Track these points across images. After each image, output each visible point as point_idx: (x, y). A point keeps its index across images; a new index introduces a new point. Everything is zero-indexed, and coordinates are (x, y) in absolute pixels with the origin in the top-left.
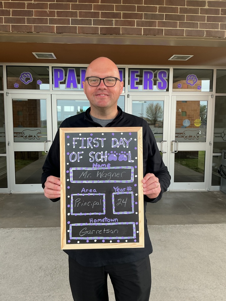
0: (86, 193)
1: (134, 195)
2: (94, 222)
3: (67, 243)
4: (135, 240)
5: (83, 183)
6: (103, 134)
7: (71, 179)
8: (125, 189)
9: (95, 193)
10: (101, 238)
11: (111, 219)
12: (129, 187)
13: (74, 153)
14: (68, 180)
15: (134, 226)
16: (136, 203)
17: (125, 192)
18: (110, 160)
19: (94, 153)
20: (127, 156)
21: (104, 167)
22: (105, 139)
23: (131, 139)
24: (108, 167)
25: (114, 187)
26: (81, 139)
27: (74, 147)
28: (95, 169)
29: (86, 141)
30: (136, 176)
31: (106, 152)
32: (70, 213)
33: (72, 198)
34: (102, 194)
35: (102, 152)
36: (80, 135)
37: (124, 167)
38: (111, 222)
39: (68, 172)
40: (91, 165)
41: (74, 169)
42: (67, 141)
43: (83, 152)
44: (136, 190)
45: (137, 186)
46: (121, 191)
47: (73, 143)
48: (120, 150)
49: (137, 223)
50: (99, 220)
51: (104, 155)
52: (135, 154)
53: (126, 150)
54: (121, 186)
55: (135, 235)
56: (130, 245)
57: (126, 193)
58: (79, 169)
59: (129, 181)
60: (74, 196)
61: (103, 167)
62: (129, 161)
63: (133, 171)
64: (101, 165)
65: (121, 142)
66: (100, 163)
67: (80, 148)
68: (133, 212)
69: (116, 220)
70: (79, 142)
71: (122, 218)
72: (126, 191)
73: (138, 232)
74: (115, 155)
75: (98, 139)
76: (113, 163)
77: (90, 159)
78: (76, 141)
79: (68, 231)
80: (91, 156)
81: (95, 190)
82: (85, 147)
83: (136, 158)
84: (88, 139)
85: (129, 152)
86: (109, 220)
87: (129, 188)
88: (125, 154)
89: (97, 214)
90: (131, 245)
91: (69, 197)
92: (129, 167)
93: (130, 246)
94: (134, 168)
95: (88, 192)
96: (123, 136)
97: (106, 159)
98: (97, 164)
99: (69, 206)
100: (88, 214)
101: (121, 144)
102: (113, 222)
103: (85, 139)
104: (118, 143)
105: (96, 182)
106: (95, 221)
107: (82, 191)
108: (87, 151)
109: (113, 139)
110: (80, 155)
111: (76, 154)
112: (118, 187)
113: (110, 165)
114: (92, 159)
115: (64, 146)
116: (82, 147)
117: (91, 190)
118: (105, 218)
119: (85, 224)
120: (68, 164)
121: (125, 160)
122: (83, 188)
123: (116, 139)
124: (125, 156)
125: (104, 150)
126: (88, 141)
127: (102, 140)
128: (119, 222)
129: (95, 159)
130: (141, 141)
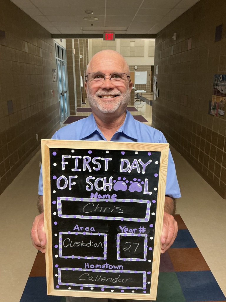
0: (80, 231)
1: (149, 238)
2: (91, 267)
3: (55, 288)
4: (145, 292)
5: (76, 218)
6: (107, 152)
7: (60, 212)
8: (136, 229)
9: (93, 232)
10: (99, 286)
11: (114, 266)
12: (142, 228)
13: (63, 177)
14: (55, 214)
15: (145, 276)
16: (150, 249)
17: (135, 233)
18: (116, 189)
19: (94, 178)
20: (143, 186)
21: (108, 198)
22: (111, 159)
23: (151, 161)
24: (114, 199)
25: (120, 227)
26: (73, 157)
27: (63, 169)
28: (95, 200)
29: (81, 162)
30: (153, 214)
31: (111, 178)
32: (58, 255)
33: (61, 237)
34: (102, 234)
35: (105, 178)
36: (73, 151)
37: (137, 201)
38: (113, 269)
39: (54, 202)
40: (88, 195)
41: (64, 199)
42: (53, 159)
43: (76, 177)
44: (151, 233)
45: (154, 227)
46: (129, 232)
47: (63, 163)
48: (132, 176)
49: (149, 273)
50: (97, 265)
51: (108, 182)
52: (154, 183)
53: (142, 177)
54: (130, 225)
55: (144, 286)
57: (137, 235)
58: (70, 199)
59: (142, 220)
60: (63, 235)
61: (105, 198)
62: (145, 193)
63: (149, 206)
64: (102, 195)
65: (135, 165)
66: (102, 193)
67: (73, 170)
68: (145, 259)
69: (121, 267)
70: (71, 162)
71: (128, 266)
72: (137, 232)
73: (149, 283)
74: (124, 183)
75: (99, 158)
76: (120, 194)
77: (87, 186)
78: (66, 160)
79: (56, 275)
80: (88, 183)
81: (93, 229)
82: (80, 170)
83: (155, 189)
84: (84, 158)
85: (146, 180)
86: (111, 267)
87: (142, 229)
88: (140, 182)
89: (95, 258)
91: (56, 235)
92: (144, 201)
93: (137, 298)
94: (152, 203)
95: (83, 231)
96: (138, 157)
97: (110, 188)
98: (97, 193)
99: (56, 246)
100: (82, 257)
101: (134, 168)
102: (116, 269)
103: (80, 157)
104: (129, 166)
105: (95, 218)
107: (75, 228)
108: (83, 175)
109: (122, 160)
110: (73, 180)
111: (66, 179)
112: (126, 226)
113: (116, 196)
114: (90, 187)
115: (48, 167)
116: (75, 169)
117: (87, 229)
118: (105, 264)
119: (78, 269)
120: (54, 192)
121: (139, 191)
122: (77, 225)
123: (126, 160)
124: (139, 185)
125: (108, 175)
126: (84, 161)
127: (106, 160)
128: (124, 269)
129: (94, 188)
130: (165, 165)
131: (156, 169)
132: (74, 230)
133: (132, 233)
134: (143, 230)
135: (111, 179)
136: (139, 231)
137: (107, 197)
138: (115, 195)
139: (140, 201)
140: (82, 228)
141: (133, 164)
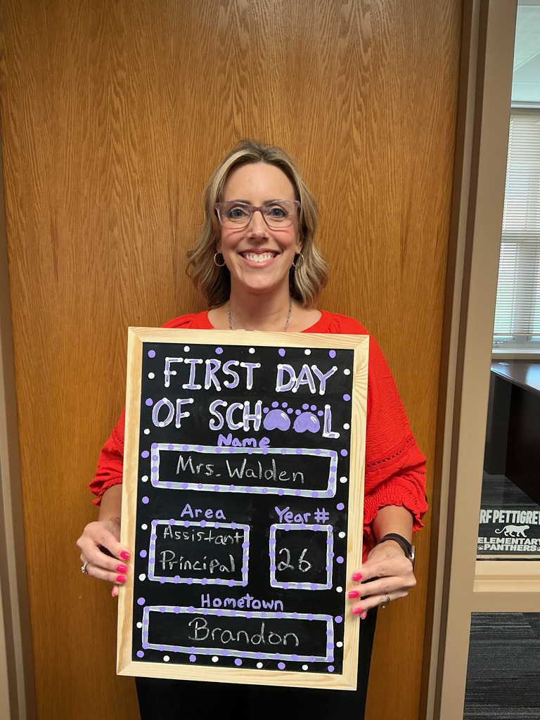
0: (195, 519)
1: (336, 534)
2: (215, 605)
3: (135, 658)
4: (331, 668)
5: (188, 489)
6: (252, 351)
7: (155, 476)
8: (310, 514)
9: (221, 521)
10: (231, 653)
11: (263, 601)
12: (321, 511)
13: (165, 400)
14: (145, 479)
15: (330, 627)
17: (308, 523)
18: (269, 426)
19: (225, 404)
20: (321, 419)
21: (252, 446)
22: (258, 365)
23: (335, 369)
24: (263, 448)
25: (276, 508)
26: (187, 361)
27: (167, 385)
28: (225, 451)
29: (201, 370)
30: (343, 480)
31: (259, 403)
32: (147, 575)
33: (154, 531)
34: (240, 526)
35: (247, 403)
36: (187, 349)
37: (310, 452)
38: (262, 609)
39: (145, 454)
40: (212, 439)
41: (164, 447)
42: (148, 365)
43: (191, 401)
44: (340, 522)
45: (346, 510)
46: (296, 521)
47: (166, 372)
48: (299, 400)
49: (339, 619)
50: (228, 600)
51: (252, 412)
52: (343, 414)
53: (319, 401)
54: (298, 505)
55: (330, 652)
56: (314, 681)
57: (310, 527)
58: (178, 447)
59: (321, 494)
60: (158, 527)
61: (247, 446)
62: (325, 435)
63: (334, 463)
64: (241, 440)
65: (305, 378)
66: (240, 434)
67: (185, 386)
68: (328, 586)
69: (279, 605)
70: (183, 370)
71: (295, 601)
72: (312, 521)
73: (339, 644)
74: (283, 415)
75: (237, 363)
76: (278, 438)
77: (212, 421)
78: (174, 366)
79: (139, 625)
80: (214, 414)
81: (220, 514)
82: (199, 387)
83: (346, 426)
84: (208, 362)
85: (327, 407)
86: (257, 604)
87: (321, 515)
88: (315, 413)
89: (223, 582)
90: (319, 681)
91: (144, 527)
92: (324, 453)
93: (315, 683)
94: (339, 455)
95: (201, 517)
96: (310, 360)
97: (257, 425)
98: (230, 436)
99: (143, 554)
100: (196, 581)
101: (303, 382)
102: (268, 610)
103: (200, 361)
104: (294, 379)
105: (226, 489)
106: (217, 603)
107: (184, 512)
108: (205, 397)
109: (280, 367)
110: (184, 408)
111: (171, 406)
112: (288, 508)
113: (268, 441)
114: (217, 423)
115: (138, 379)
116: (189, 384)
117: (208, 513)
118: (245, 598)
119: (187, 610)
120: (147, 432)
121: (315, 430)
122: (188, 505)
123: (289, 367)
124: (314, 419)
125: (252, 397)
126: (208, 368)
127: (250, 367)
128: (285, 611)
129: (226, 423)
130: (364, 377)
131: (347, 384)
132: (182, 516)
133: (301, 523)
134: (324, 515)
135: (258, 406)
136: (315, 518)
137: (249, 444)
138: (266, 440)
139: (315, 452)
140: (199, 513)
141: (302, 375)
